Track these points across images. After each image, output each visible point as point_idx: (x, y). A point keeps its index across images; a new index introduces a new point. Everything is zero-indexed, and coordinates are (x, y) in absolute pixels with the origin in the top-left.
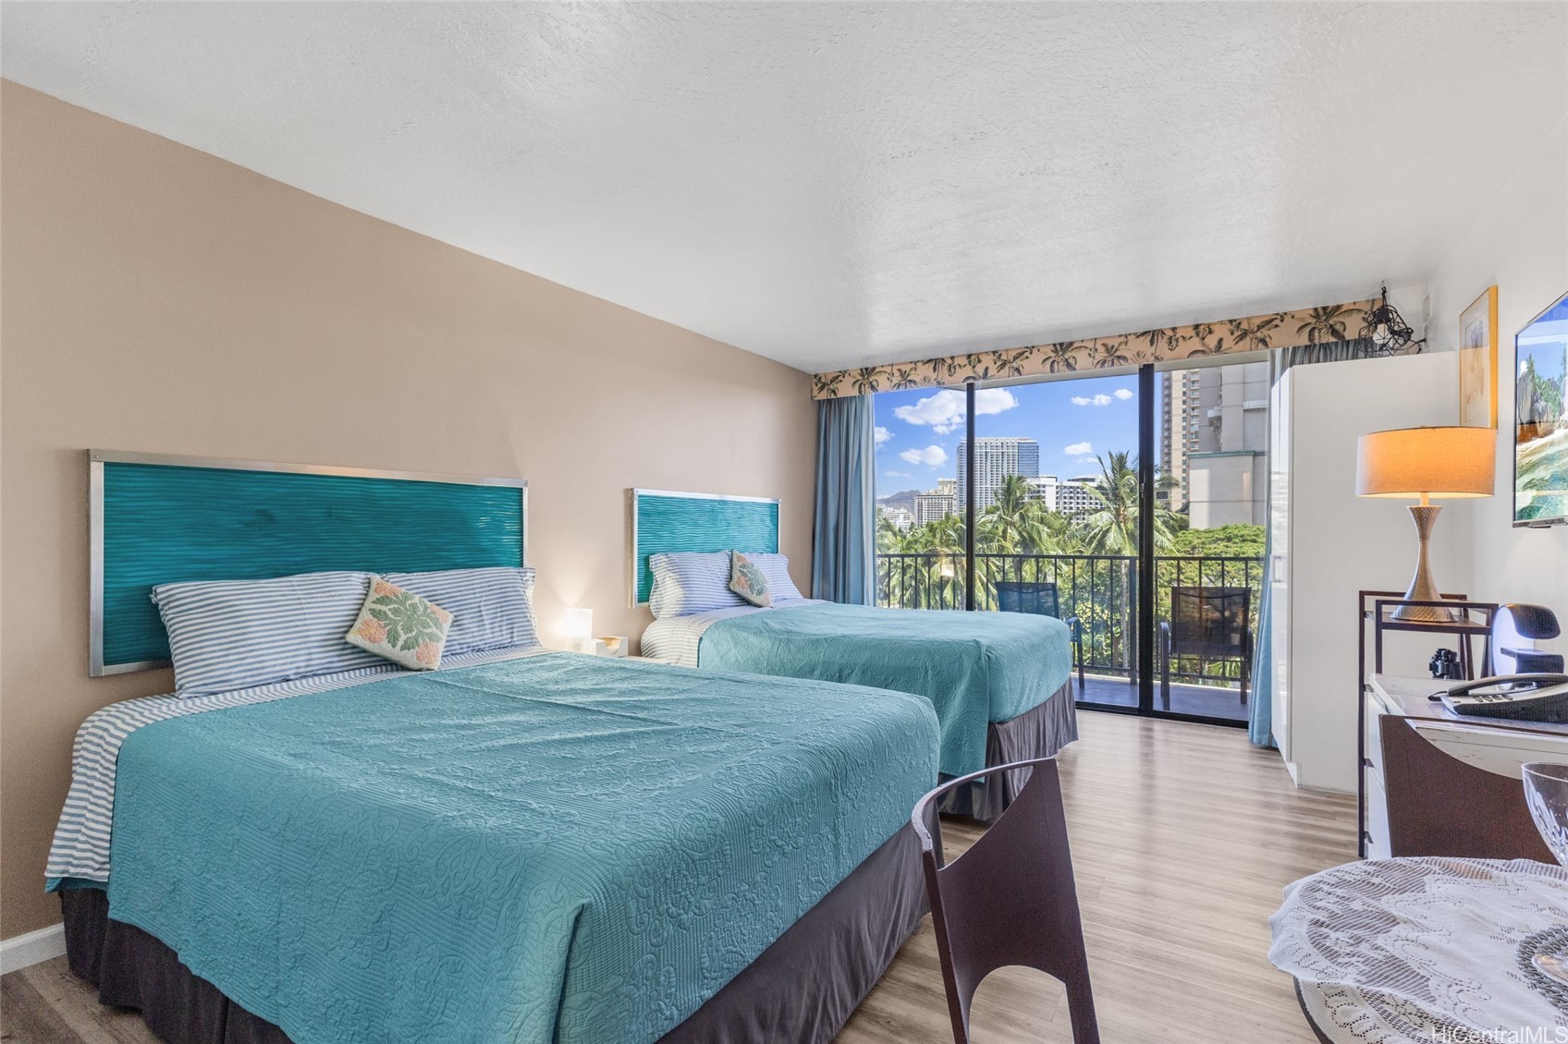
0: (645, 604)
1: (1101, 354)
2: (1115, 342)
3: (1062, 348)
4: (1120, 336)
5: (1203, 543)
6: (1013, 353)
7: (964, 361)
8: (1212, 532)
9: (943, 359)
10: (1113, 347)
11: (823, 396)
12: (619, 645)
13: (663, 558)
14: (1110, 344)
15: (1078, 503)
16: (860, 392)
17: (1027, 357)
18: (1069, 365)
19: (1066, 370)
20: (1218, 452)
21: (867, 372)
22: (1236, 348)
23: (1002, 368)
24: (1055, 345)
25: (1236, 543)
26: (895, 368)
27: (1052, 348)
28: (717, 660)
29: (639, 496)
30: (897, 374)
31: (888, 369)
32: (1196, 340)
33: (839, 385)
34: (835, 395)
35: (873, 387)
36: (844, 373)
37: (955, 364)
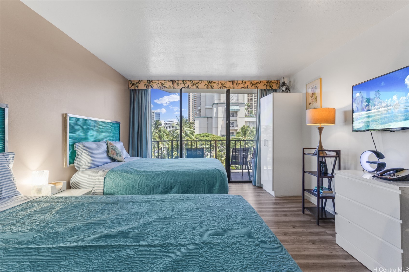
0: (72, 165)
1: (220, 85)
2: (224, 82)
3: (210, 82)
4: (225, 81)
5: (199, 137)
6: (196, 82)
7: (182, 82)
8: (200, 134)
9: (175, 81)
10: (223, 84)
11: (133, 88)
12: (62, 185)
13: (81, 144)
14: (222, 83)
15: (170, 128)
16: (147, 88)
17: (200, 84)
18: (211, 87)
19: (211, 88)
20: (200, 116)
21: (149, 82)
22: (251, 88)
23: (193, 86)
24: (208, 81)
25: (205, 137)
26: (159, 82)
27: (207, 82)
28: (114, 186)
29: (70, 117)
30: (160, 84)
31: (157, 82)
32: (242, 84)
33: (139, 85)
34: (138, 88)
35: (151, 87)
36: (141, 81)
37: (179, 83)
